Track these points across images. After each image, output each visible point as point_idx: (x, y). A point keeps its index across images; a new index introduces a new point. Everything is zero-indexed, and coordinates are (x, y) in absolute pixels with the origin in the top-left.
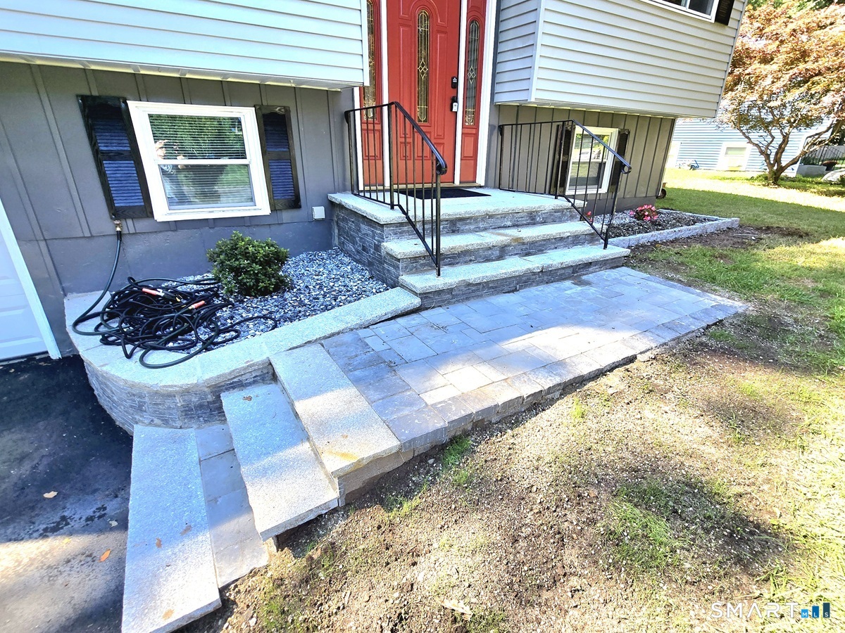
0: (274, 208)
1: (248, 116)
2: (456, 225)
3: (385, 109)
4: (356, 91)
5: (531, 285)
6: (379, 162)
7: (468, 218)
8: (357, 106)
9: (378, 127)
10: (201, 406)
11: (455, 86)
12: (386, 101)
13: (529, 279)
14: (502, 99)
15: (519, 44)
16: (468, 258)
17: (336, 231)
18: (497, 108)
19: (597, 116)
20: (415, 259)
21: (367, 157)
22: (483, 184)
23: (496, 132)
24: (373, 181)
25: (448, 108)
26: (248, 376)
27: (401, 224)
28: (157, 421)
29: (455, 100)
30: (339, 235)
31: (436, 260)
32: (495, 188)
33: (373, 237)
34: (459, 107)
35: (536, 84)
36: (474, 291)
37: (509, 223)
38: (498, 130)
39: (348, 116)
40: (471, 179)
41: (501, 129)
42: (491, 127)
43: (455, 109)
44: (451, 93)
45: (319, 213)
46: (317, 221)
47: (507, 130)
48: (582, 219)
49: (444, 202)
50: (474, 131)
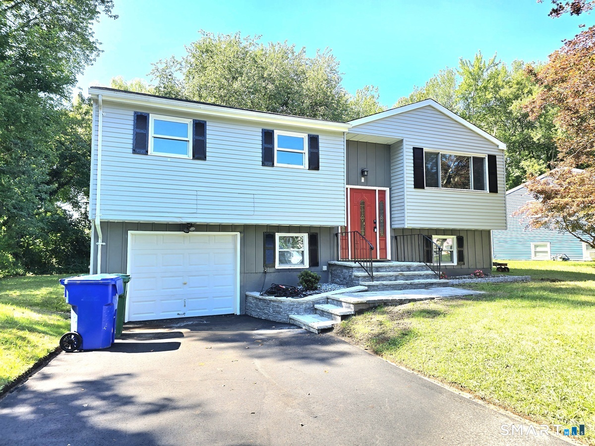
0: (310, 266)
1: (305, 236)
2: (378, 269)
3: (349, 234)
4: (339, 228)
5: (407, 289)
6: (347, 250)
7: (383, 267)
8: (340, 232)
9: (347, 238)
10: (309, 308)
11: (375, 223)
12: (349, 231)
13: (406, 286)
14: (394, 226)
15: (399, 208)
16: (383, 279)
17: (330, 276)
18: (393, 230)
19: (443, 231)
20: (365, 277)
21: (342, 249)
22: (390, 259)
23: (394, 239)
24: (344, 257)
25: (373, 230)
26: (321, 301)
27: (359, 267)
28: (296, 313)
29: (376, 227)
30: (332, 277)
31: (372, 278)
32: (396, 261)
33: (349, 273)
34: (377, 230)
35: (406, 222)
36: (385, 288)
37: (399, 270)
38: (395, 238)
39: (337, 235)
40: (385, 257)
41: (396, 237)
42: (392, 237)
43: (375, 231)
44: (374, 225)
45: (325, 268)
46: (324, 271)
47: (398, 238)
48: (432, 270)
49: (373, 263)
50: (384, 239)
